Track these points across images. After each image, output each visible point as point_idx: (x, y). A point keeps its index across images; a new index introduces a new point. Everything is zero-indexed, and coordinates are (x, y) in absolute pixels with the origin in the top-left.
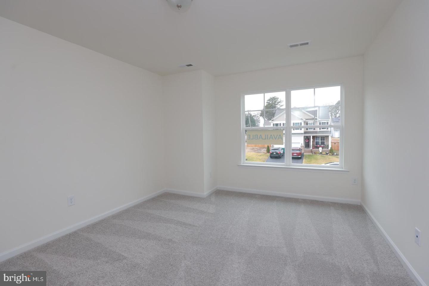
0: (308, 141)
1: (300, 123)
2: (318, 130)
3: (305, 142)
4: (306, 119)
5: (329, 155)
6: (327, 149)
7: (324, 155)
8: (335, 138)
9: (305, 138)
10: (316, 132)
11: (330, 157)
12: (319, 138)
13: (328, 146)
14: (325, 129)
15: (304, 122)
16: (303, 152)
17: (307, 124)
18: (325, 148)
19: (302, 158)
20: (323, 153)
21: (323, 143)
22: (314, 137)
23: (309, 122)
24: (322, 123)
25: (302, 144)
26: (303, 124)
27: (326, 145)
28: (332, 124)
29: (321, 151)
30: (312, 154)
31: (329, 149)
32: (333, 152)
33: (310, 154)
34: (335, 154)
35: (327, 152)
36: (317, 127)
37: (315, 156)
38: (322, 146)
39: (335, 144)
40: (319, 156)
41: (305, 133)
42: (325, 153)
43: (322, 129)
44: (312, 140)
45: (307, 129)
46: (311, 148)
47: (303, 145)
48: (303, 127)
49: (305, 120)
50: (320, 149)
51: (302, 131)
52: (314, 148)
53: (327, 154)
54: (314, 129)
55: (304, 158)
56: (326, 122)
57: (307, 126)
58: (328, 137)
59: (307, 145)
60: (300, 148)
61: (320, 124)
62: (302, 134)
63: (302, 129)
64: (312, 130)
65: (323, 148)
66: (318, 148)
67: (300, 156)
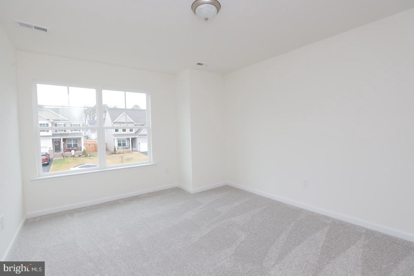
0: (58, 144)
1: (46, 124)
2: (69, 131)
3: (55, 146)
4: (55, 120)
5: (82, 157)
6: (80, 151)
7: (77, 157)
8: (92, 139)
9: (54, 141)
10: (68, 134)
11: (83, 159)
12: (71, 140)
13: (81, 148)
14: (77, 131)
15: (52, 123)
16: (51, 157)
17: (56, 125)
18: (78, 151)
19: (49, 164)
20: (75, 156)
21: (76, 145)
22: (64, 140)
23: (58, 123)
24: (74, 125)
25: (50, 148)
26: (50, 125)
27: (79, 148)
28: (89, 126)
29: (73, 154)
30: (63, 158)
31: (82, 150)
32: (86, 153)
33: (60, 158)
34: (88, 155)
35: (80, 155)
36: (68, 129)
37: (67, 160)
38: (75, 148)
39: (89, 145)
40: (71, 160)
41: (53, 135)
42: (78, 156)
43: (75, 130)
44: (62, 143)
45: (56, 131)
46: (62, 152)
47: (52, 149)
48: (51, 128)
49: (52, 121)
50: (73, 151)
51: (50, 133)
52: (66, 151)
53: (80, 156)
54: (65, 131)
55: (52, 164)
56: (78, 123)
57: (56, 127)
58: (80, 139)
59: (57, 148)
60: (47, 153)
61: (71, 125)
62: (50, 136)
63: (50, 131)
64: (63, 132)
65: (75, 150)
66: (70, 151)
67: (47, 163)
